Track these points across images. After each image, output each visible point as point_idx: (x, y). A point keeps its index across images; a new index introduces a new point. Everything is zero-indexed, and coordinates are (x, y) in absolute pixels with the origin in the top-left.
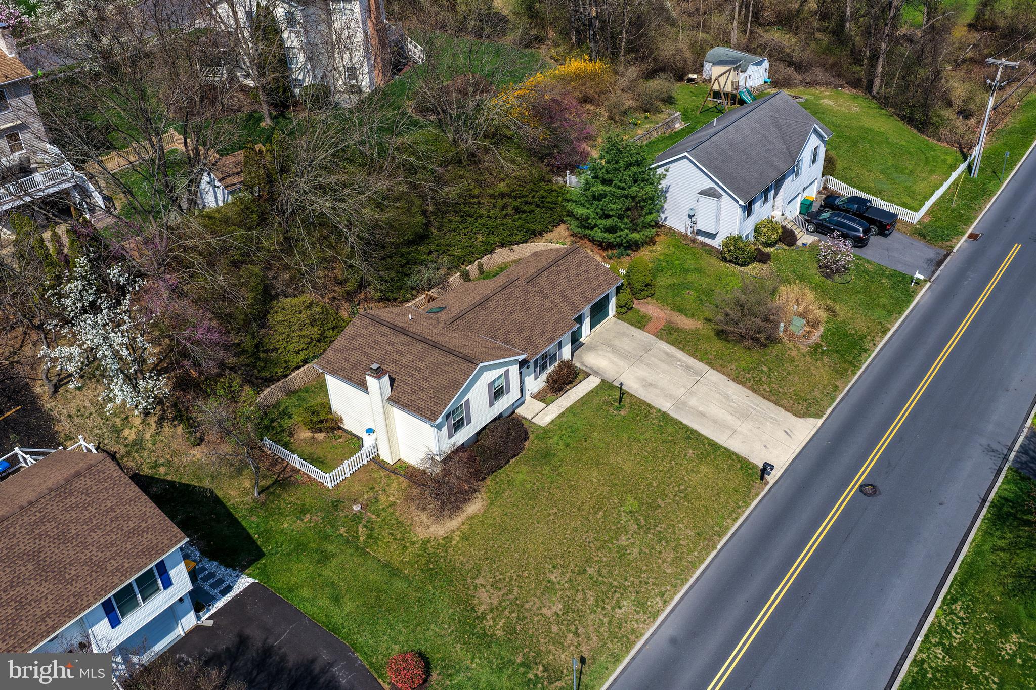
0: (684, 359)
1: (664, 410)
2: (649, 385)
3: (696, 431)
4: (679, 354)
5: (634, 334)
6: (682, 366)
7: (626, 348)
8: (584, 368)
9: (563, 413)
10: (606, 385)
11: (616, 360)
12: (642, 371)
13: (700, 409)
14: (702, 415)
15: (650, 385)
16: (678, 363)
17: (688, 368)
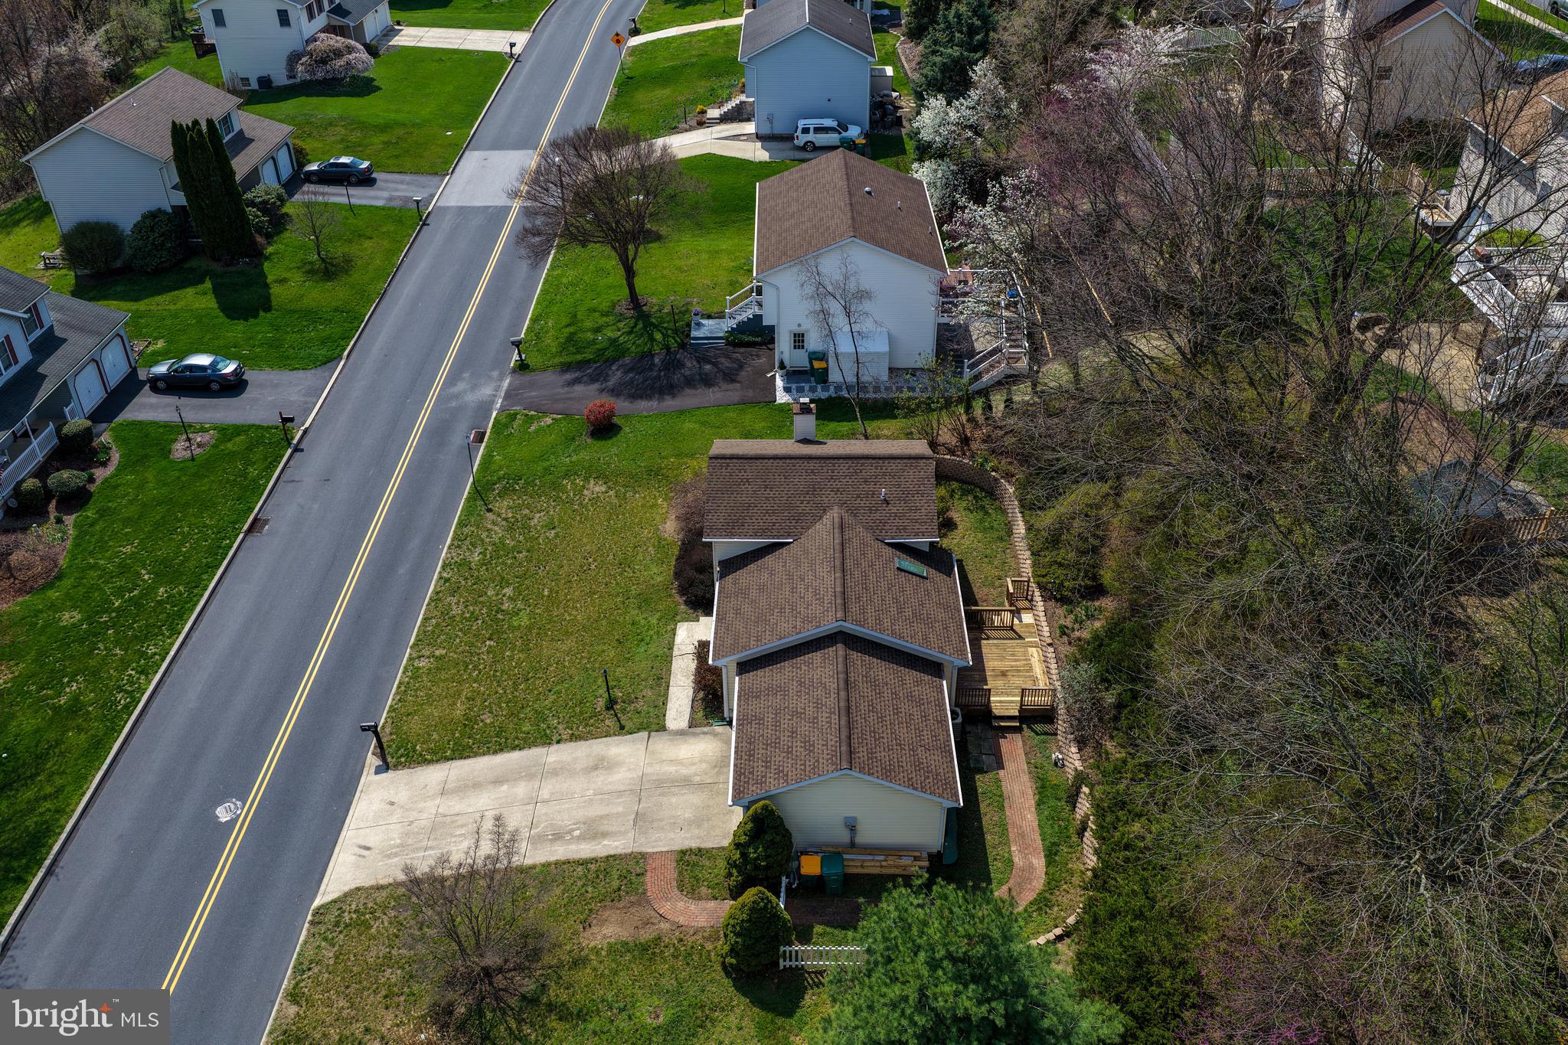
0: (573, 847)
1: (554, 747)
2: (599, 765)
3: (495, 752)
4: (586, 850)
5: (682, 834)
6: (570, 832)
7: (674, 800)
8: (706, 729)
9: (671, 649)
10: (654, 723)
11: (672, 769)
12: (620, 778)
13: (505, 787)
14: (498, 782)
15: (596, 768)
16: (577, 833)
17: (558, 837)
